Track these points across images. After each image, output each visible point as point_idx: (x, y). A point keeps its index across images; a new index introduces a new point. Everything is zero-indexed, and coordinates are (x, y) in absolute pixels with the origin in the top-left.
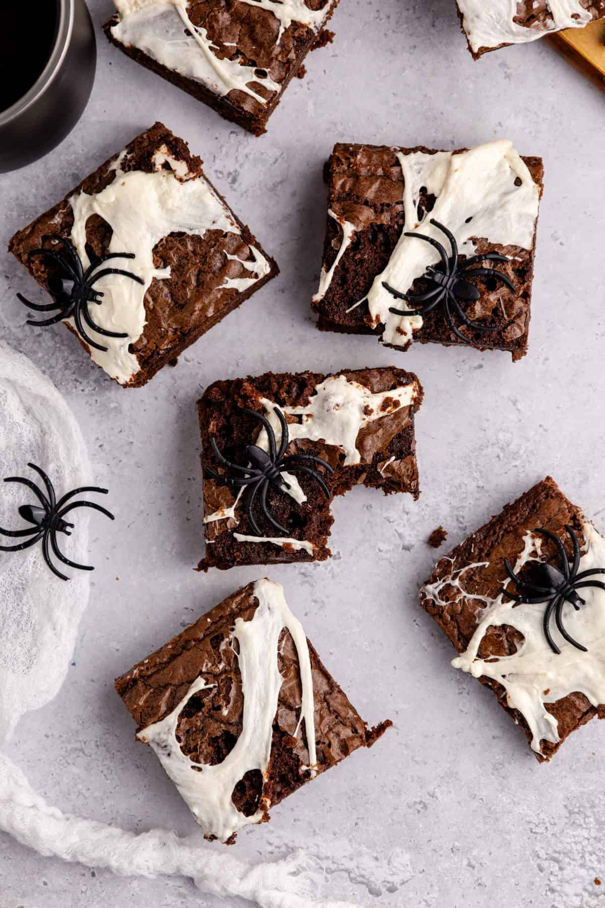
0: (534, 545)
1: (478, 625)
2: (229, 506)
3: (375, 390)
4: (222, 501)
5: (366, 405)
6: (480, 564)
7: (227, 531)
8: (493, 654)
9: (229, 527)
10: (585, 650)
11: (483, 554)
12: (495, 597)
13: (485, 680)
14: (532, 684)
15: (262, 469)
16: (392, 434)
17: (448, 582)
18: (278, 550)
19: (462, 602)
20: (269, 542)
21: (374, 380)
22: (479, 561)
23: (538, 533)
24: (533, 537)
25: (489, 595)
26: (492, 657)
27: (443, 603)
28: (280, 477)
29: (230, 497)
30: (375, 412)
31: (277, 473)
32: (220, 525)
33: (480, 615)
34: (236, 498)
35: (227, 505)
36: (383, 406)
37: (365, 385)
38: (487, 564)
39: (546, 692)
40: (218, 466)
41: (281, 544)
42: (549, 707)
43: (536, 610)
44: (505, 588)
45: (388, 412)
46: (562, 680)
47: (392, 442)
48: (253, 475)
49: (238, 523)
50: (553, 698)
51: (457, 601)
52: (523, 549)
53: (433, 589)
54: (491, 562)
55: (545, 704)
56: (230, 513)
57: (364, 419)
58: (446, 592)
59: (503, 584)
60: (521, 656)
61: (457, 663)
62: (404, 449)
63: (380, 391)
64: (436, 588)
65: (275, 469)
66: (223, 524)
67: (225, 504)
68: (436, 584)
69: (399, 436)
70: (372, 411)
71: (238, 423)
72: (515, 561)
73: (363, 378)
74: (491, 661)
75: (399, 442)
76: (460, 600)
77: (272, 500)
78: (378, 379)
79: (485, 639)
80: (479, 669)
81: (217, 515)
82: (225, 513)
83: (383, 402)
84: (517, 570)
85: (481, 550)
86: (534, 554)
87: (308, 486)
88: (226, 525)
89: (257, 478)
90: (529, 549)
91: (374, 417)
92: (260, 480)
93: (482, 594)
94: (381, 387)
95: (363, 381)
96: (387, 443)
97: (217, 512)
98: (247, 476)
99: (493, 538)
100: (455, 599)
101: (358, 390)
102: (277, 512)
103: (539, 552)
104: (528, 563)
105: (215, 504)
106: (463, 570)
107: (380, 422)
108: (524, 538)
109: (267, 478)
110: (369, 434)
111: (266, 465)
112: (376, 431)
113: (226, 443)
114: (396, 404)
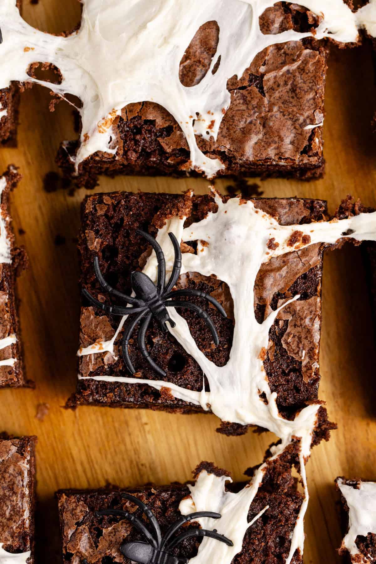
2: (108, 339)
3: (282, 222)
4: (101, 333)
5: (271, 237)
7: (103, 367)
9: (106, 363)
15: (146, 300)
16: (296, 274)
18: (156, 394)
20: (147, 385)
21: (282, 211)
28: (165, 312)
29: (109, 329)
30: (280, 247)
31: (163, 307)
32: (96, 359)
34: (116, 331)
35: (106, 337)
36: (290, 240)
37: (273, 215)
40: (99, 293)
41: (159, 388)
45: (297, 248)
47: (296, 282)
48: (136, 305)
49: (116, 359)
56: (109, 346)
57: (268, 253)
62: (309, 291)
63: (288, 224)
65: (160, 302)
66: (100, 359)
67: (103, 336)
69: (305, 277)
70: (277, 245)
71: (123, 246)
73: (270, 207)
75: (304, 283)
77: (154, 337)
78: (287, 210)
81: (93, 348)
82: (104, 346)
83: (292, 236)
87: (196, 324)
88: (103, 360)
89: (139, 310)
91: (279, 252)
92: (142, 312)
94: (289, 220)
95: (270, 210)
96: (291, 284)
97: (93, 345)
98: (129, 306)
101: (263, 220)
102: (159, 351)
105: (92, 335)
107: (285, 259)
109: (151, 311)
110: (272, 271)
111: (151, 296)
112: (279, 269)
113: (109, 267)
114: (306, 239)
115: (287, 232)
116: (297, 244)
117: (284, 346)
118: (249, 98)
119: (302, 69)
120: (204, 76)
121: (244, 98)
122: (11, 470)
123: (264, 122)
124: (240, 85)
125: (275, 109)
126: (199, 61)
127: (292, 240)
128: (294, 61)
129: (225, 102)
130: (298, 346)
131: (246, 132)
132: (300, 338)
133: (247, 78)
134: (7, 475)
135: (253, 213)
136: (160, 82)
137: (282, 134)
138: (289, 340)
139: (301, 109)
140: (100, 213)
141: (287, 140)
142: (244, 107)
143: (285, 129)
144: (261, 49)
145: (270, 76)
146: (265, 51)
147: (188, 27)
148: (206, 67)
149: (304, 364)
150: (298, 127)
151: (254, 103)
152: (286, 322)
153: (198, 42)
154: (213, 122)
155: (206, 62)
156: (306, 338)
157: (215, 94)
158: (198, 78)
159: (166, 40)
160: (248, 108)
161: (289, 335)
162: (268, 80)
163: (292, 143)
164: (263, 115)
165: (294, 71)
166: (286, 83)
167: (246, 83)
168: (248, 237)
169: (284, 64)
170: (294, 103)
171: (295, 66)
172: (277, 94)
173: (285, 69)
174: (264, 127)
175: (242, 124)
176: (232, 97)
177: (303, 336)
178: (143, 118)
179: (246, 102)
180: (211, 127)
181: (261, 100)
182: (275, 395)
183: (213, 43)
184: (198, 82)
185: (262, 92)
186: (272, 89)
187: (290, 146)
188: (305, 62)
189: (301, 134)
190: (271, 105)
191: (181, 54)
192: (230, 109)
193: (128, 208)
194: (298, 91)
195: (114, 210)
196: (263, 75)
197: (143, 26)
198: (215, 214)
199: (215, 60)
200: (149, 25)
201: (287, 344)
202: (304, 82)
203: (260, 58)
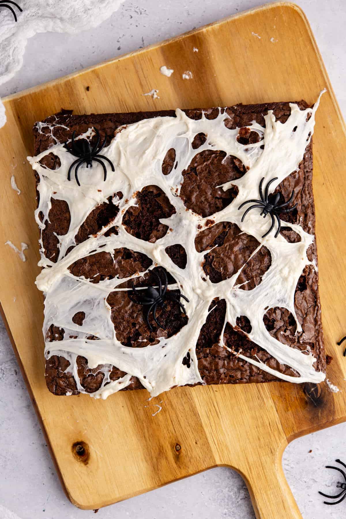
0: (91, 134)
1: (48, 149)
4: (137, 269)
5: (199, 224)
6: (66, 127)
7: (139, 283)
8: (46, 165)
10: (79, 185)
11: (70, 125)
12: (61, 143)
13: (36, 173)
14: (51, 186)
16: (215, 236)
17: (49, 126)
19: (48, 137)
22: (66, 126)
23: (96, 130)
24: (93, 131)
25: (60, 141)
26: (44, 166)
27: (41, 133)
30: (203, 227)
33: (52, 146)
37: (200, 214)
38: (69, 129)
39: (55, 193)
42: (52, 200)
43: (72, 158)
44: (67, 143)
46: (63, 192)
49: (145, 279)
50: (56, 197)
51: (46, 135)
52: (85, 132)
53: (41, 125)
54: (70, 129)
55: (52, 198)
57: (199, 231)
58: (45, 129)
59: (68, 141)
60: (55, 172)
61: (29, 158)
62: (221, 242)
64: (43, 125)
67: (139, 270)
68: (43, 124)
70: (201, 227)
72: (79, 135)
74: (43, 167)
75: (219, 240)
76: (48, 136)
79: (46, 156)
80: (36, 166)
82: (139, 274)
84: (77, 139)
85: (70, 123)
86: (88, 137)
90: (88, 134)
91: (203, 229)
93: (58, 139)
96: (213, 240)
97: (135, 274)
99: (78, 121)
100: (47, 134)
101: (196, 217)
103: (91, 138)
104: (83, 139)
105: (134, 270)
106: (58, 125)
108: (89, 129)
114: (212, 222)
115: (204, 220)
116: (209, 225)
117: (213, 266)
118: (191, 178)
119: (212, 163)
120: (171, 170)
121: (189, 177)
122: (122, 311)
123: (199, 186)
124: (187, 173)
125: (203, 181)
126: (169, 164)
127: (207, 224)
128: (208, 160)
129: (181, 180)
130: (219, 266)
131: (191, 192)
132: (219, 262)
133: (189, 170)
134: (121, 313)
135: (191, 214)
136: (155, 175)
137: (206, 191)
138: (215, 264)
139: (213, 180)
140: (132, 219)
141: (209, 194)
142: (189, 182)
143: (208, 189)
144: (193, 156)
145: (199, 167)
146: (195, 157)
147: (163, 150)
148: (172, 167)
149: (222, 273)
150: (213, 187)
151: (194, 179)
152: (213, 257)
153: (167, 156)
154: (177, 189)
155: (172, 164)
156: (222, 262)
157: (177, 178)
158: (169, 171)
159: (154, 158)
160: (191, 182)
161: (215, 262)
162: (199, 169)
163: (211, 194)
164: (198, 184)
165: (209, 164)
166: (206, 170)
167: (189, 172)
168: (189, 225)
169: (204, 162)
170: (210, 177)
171: (209, 162)
172: (203, 175)
173: (205, 164)
174: (199, 189)
175: (189, 189)
176: (184, 178)
177: (221, 261)
178: (148, 191)
179: (190, 179)
180: (177, 191)
181: (196, 178)
182: (208, 276)
183: (174, 156)
184: (169, 173)
185: (196, 174)
186: (200, 173)
187: (210, 196)
188: (213, 160)
189: (214, 190)
190: (201, 179)
191: (162, 162)
192: (184, 183)
193: (143, 216)
194: (211, 172)
195: (138, 218)
196: (196, 167)
197: (144, 153)
198: (176, 214)
199: (175, 163)
200: (146, 151)
201: (214, 265)
202: (214, 168)
203: (194, 160)
